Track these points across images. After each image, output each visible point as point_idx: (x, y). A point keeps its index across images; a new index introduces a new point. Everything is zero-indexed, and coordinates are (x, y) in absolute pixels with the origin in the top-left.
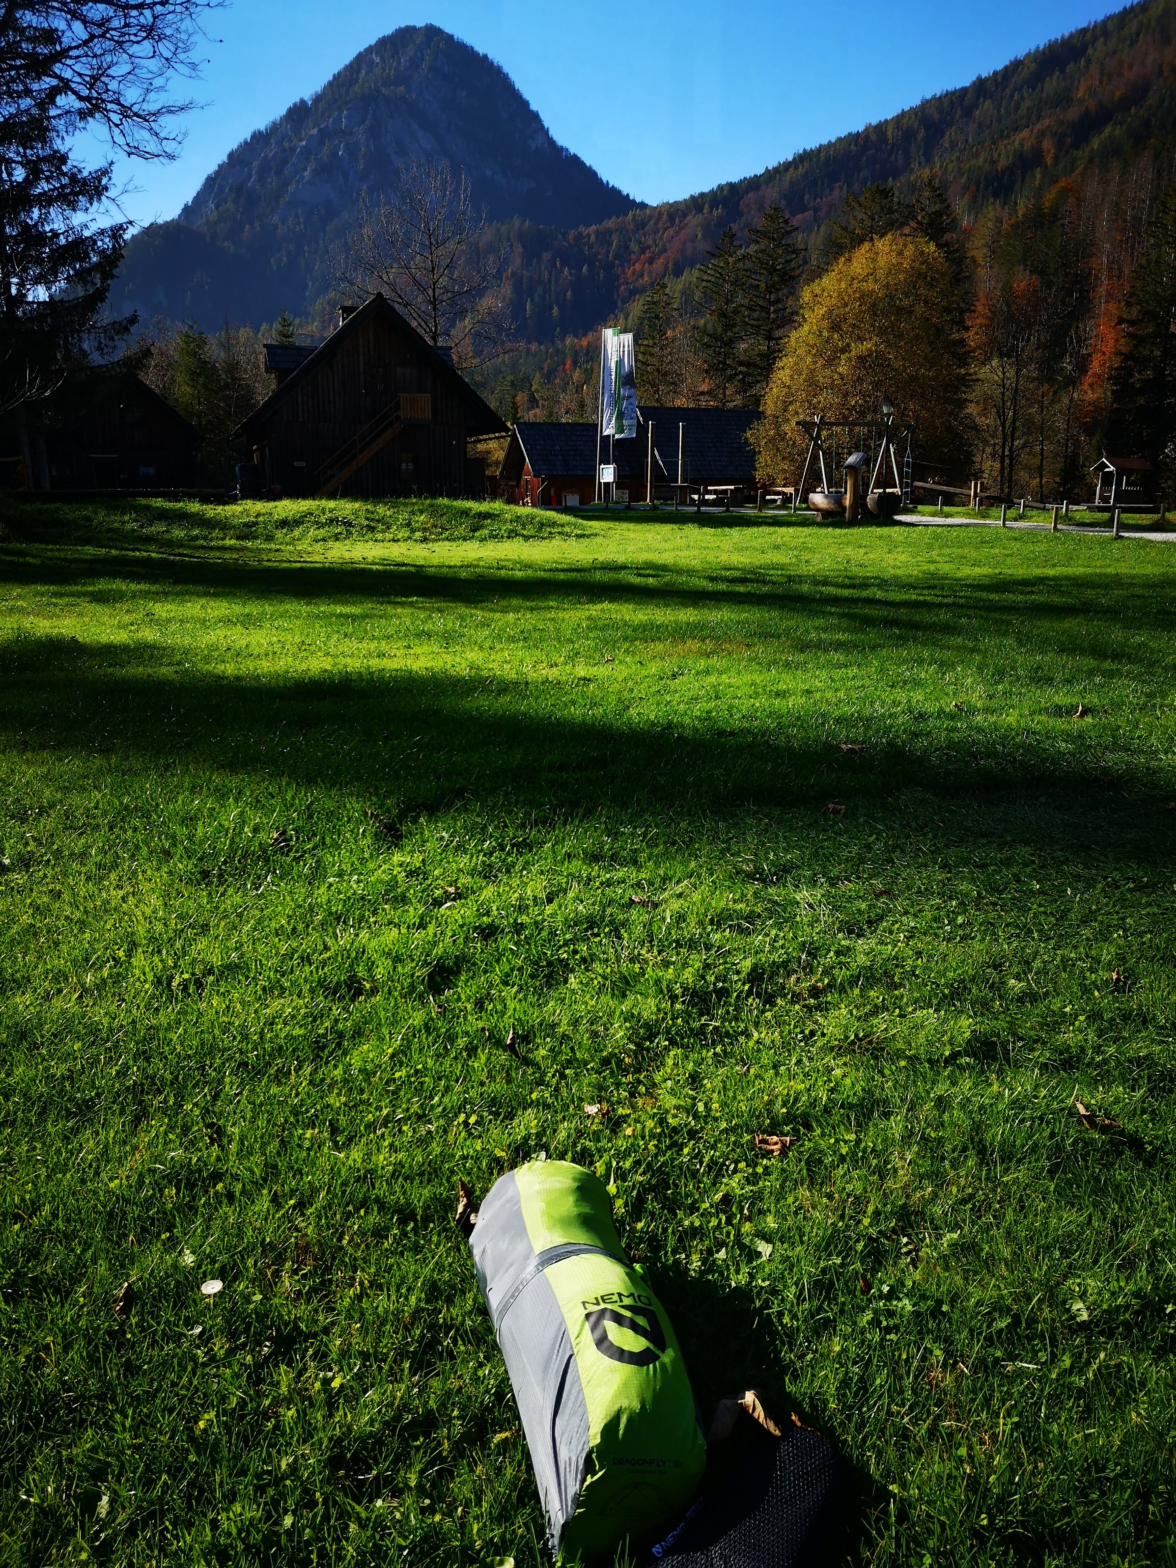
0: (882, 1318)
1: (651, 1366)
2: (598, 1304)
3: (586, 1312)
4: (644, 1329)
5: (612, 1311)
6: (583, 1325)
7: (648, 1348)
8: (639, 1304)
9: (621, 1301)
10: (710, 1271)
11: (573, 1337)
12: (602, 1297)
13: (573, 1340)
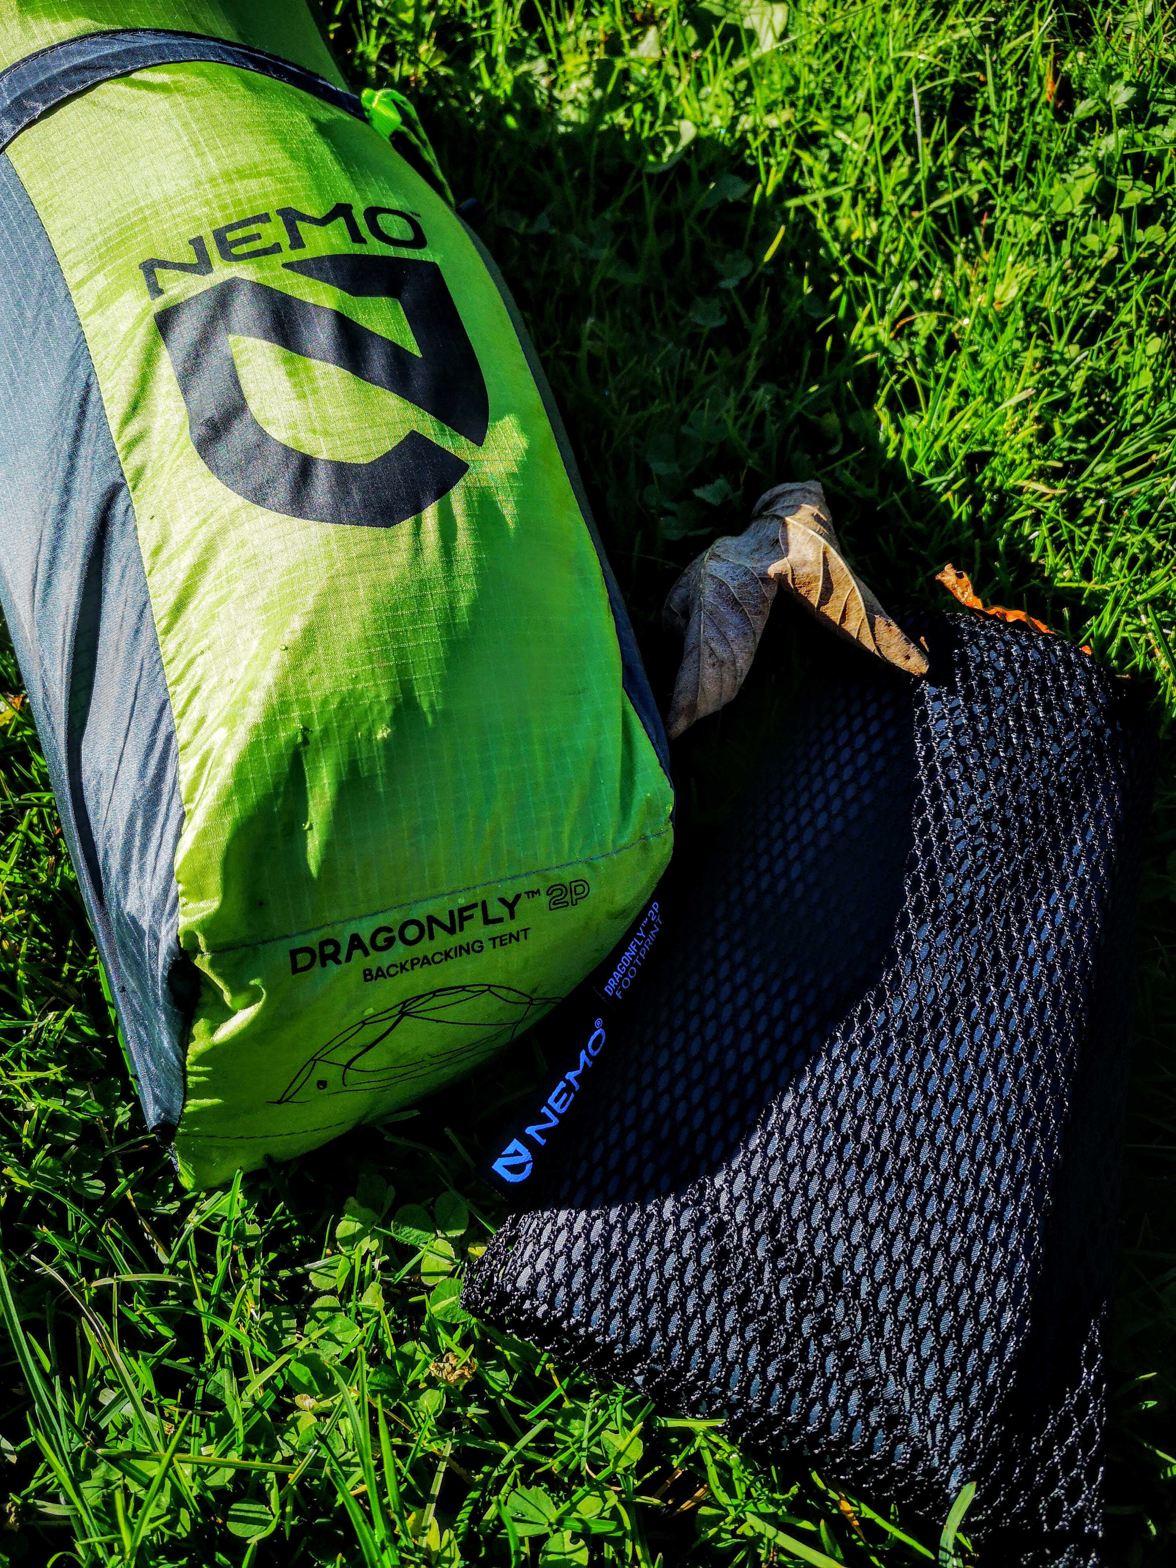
0: (1123, 182)
1: (430, 514)
2: (203, 265)
3: (159, 304)
4: (397, 353)
5: (262, 291)
6: (149, 360)
7: (414, 440)
8: (376, 248)
9: (297, 242)
10: (618, 99)
11: (115, 412)
12: (219, 236)
13: (114, 425)
